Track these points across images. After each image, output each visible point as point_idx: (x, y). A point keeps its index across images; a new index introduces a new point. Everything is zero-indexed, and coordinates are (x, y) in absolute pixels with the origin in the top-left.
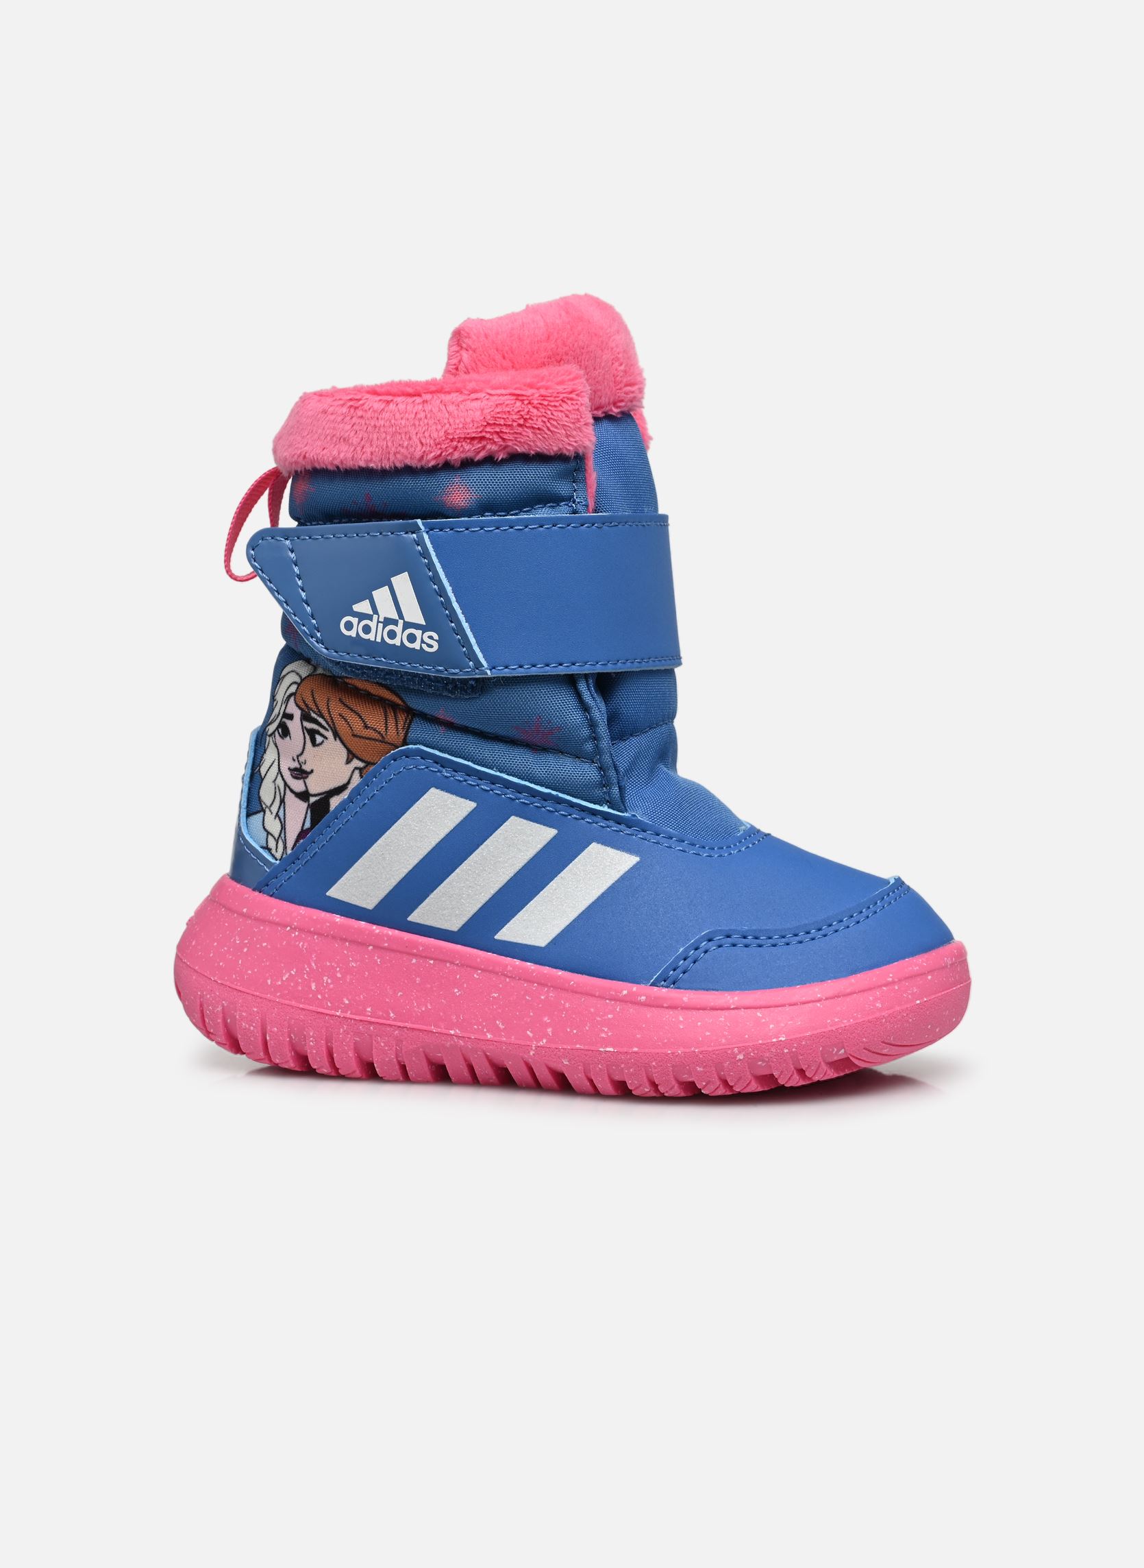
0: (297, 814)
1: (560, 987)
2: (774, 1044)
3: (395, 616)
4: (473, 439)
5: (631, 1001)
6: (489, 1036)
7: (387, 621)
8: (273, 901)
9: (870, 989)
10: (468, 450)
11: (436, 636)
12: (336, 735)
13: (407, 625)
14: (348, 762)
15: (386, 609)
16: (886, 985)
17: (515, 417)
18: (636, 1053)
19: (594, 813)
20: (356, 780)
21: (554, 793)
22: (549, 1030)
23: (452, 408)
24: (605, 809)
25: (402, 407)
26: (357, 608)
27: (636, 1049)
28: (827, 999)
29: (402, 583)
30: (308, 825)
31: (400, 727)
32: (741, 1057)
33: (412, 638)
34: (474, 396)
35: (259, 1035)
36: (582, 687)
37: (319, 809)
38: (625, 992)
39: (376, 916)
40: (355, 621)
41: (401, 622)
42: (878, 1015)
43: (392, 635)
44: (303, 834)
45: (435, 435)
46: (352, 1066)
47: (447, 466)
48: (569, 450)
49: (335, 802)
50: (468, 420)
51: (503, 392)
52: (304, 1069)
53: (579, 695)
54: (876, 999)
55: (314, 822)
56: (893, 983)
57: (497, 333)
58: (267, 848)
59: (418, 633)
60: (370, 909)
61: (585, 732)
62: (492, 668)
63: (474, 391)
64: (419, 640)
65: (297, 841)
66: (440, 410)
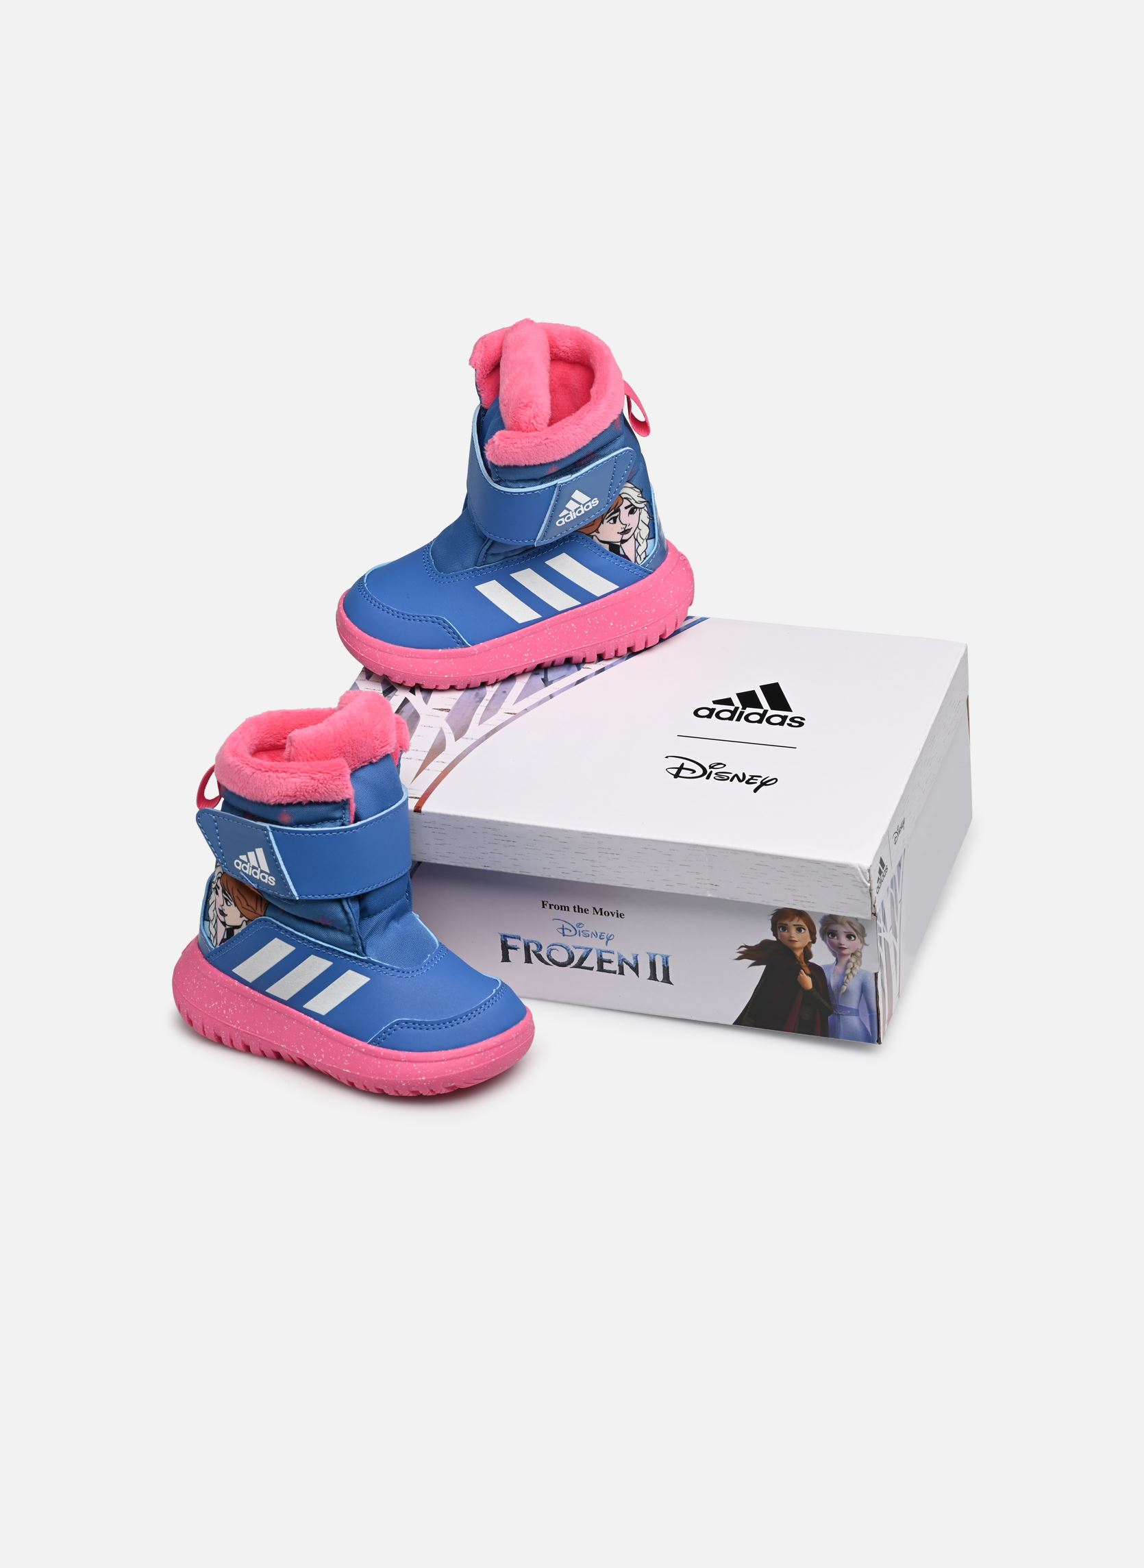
0: (222, 932)
1: (329, 1036)
2: (419, 1081)
3: (257, 866)
4: (290, 796)
5: (358, 1049)
6: (298, 1052)
7: (254, 867)
8: (210, 967)
9: (469, 1055)
10: (289, 800)
11: (274, 879)
12: (235, 905)
13: (262, 871)
14: (241, 917)
15: (253, 862)
16: (477, 1053)
17: (311, 788)
18: (358, 1075)
19: (350, 956)
20: (244, 926)
21: (331, 947)
22: (323, 1056)
23: (282, 781)
24: (355, 955)
25: (259, 776)
26: (241, 857)
27: (358, 1073)
28: (447, 1060)
29: (260, 851)
30: (225, 937)
31: (263, 908)
32: (404, 1084)
33: (264, 877)
34: (292, 775)
35: (201, 1027)
36: (345, 903)
37: (230, 931)
38: (356, 1045)
39: (253, 986)
40: (240, 863)
41: (259, 869)
42: (471, 1068)
43: (256, 874)
44: (223, 940)
45: (273, 792)
46: (240, 1045)
47: (280, 805)
48: (338, 799)
49: (236, 932)
50: (289, 787)
51: (306, 775)
52: (219, 1041)
53: (343, 907)
54: (471, 1060)
55: (228, 938)
56: (481, 1052)
57: (308, 740)
58: (210, 939)
59: (267, 876)
60: (250, 982)
61: (346, 922)
62: (300, 895)
63: (292, 773)
64: (267, 879)
65: (221, 943)
66: (276, 781)
